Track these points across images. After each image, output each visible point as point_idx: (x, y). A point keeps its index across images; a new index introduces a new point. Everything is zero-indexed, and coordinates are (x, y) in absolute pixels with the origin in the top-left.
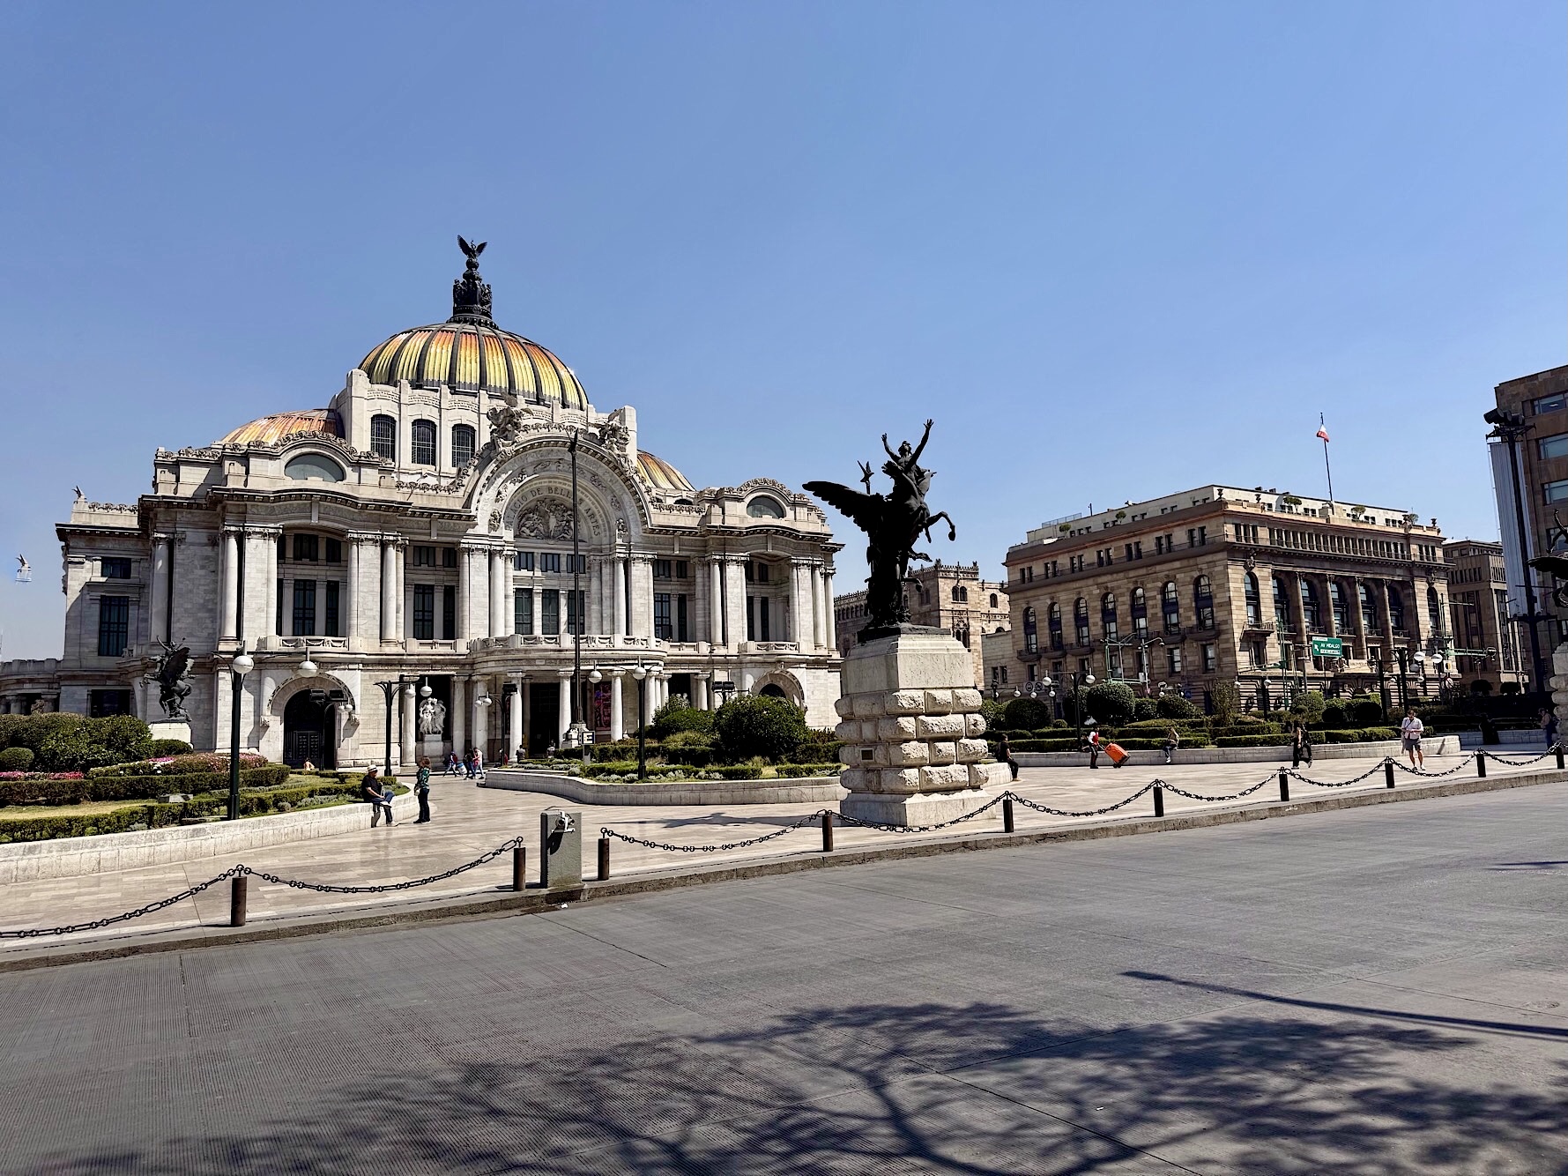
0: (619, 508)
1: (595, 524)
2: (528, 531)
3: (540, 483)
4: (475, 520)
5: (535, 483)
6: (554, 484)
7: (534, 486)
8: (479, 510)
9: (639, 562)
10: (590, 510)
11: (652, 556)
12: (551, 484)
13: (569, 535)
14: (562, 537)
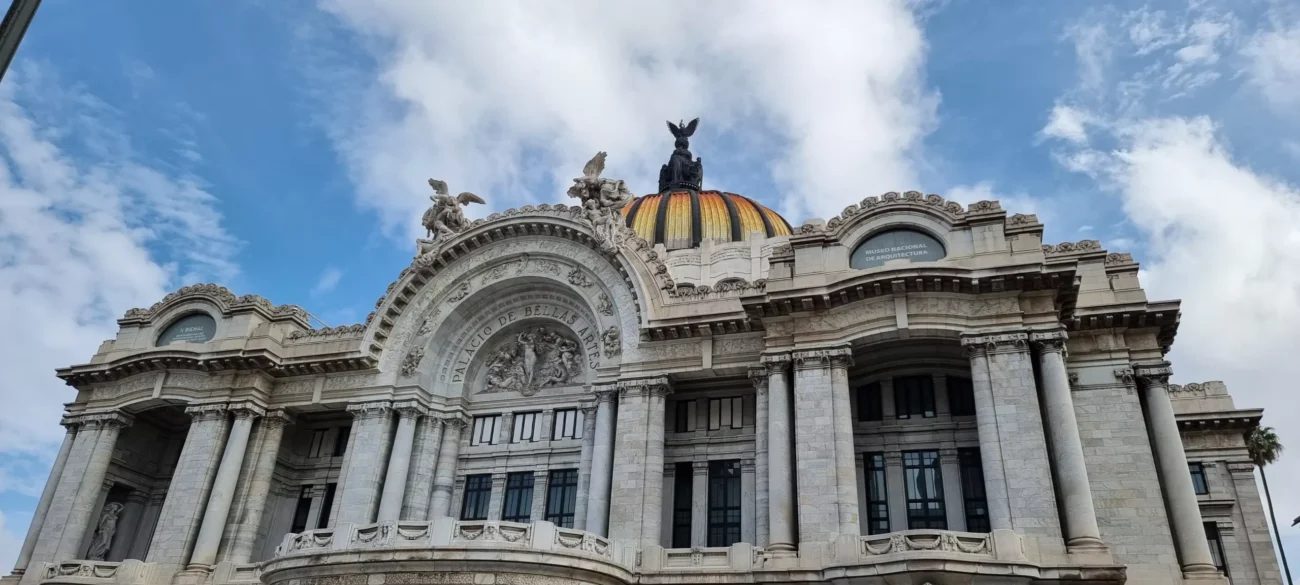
2: (495, 380)
3: (508, 303)
4: (375, 365)
5: (498, 302)
6: (531, 300)
7: (502, 309)
8: (384, 350)
9: (633, 395)
10: (586, 329)
11: (658, 381)
12: (526, 301)
13: (560, 377)
14: (549, 382)
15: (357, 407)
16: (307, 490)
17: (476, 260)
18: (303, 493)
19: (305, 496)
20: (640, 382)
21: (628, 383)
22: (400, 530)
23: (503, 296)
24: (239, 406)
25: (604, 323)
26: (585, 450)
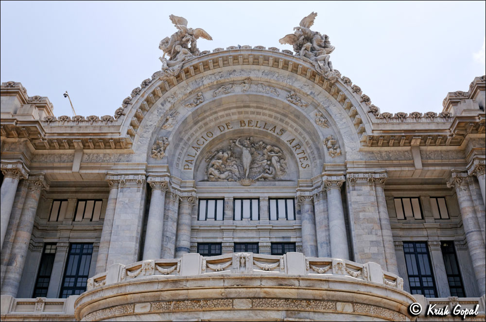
0: (326, 124)
1: (302, 156)
2: (216, 172)
3: (227, 115)
4: (130, 146)
5: (220, 114)
6: (247, 115)
7: (222, 120)
8: (136, 136)
9: (363, 184)
10: (294, 139)
11: (382, 176)
12: (242, 116)
13: (271, 174)
14: (261, 178)
15: (115, 178)
16: (49, 247)
17: (208, 78)
18: (45, 249)
19: (47, 251)
20: (366, 176)
21: (356, 175)
22: (256, 262)
23: (225, 110)
24: (10, 166)
25: (323, 133)
26: (307, 227)
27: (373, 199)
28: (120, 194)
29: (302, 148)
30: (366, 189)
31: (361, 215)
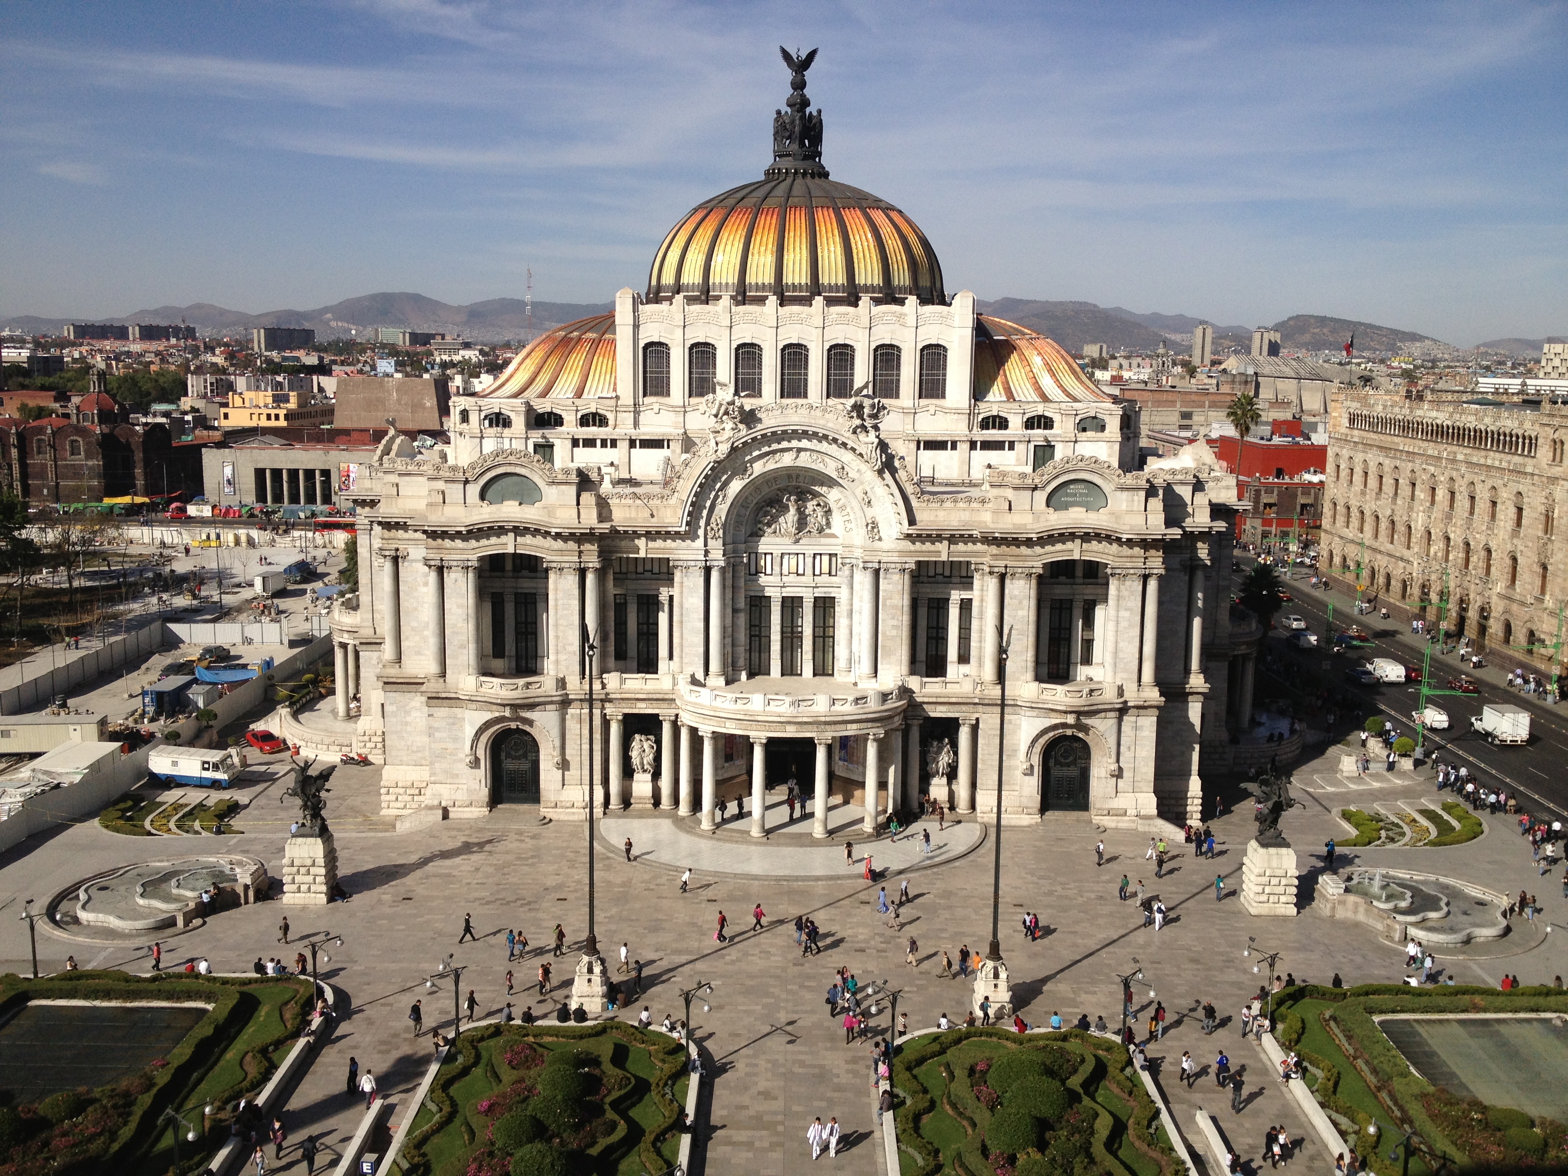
0: (870, 505)
1: (847, 518)
3: (776, 474)
9: (893, 573)
11: (909, 565)
13: (816, 530)
14: (807, 532)
15: (679, 563)
18: (615, 600)
19: (618, 601)
20: (898, 565)
21: (889, 565)
24: (590, 565)
26: (845, 589)
27: (900, 587)
28: (685, 579)
29: (848, 509)
30: (896, 577)
31: (888, 602)
